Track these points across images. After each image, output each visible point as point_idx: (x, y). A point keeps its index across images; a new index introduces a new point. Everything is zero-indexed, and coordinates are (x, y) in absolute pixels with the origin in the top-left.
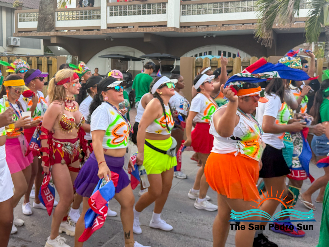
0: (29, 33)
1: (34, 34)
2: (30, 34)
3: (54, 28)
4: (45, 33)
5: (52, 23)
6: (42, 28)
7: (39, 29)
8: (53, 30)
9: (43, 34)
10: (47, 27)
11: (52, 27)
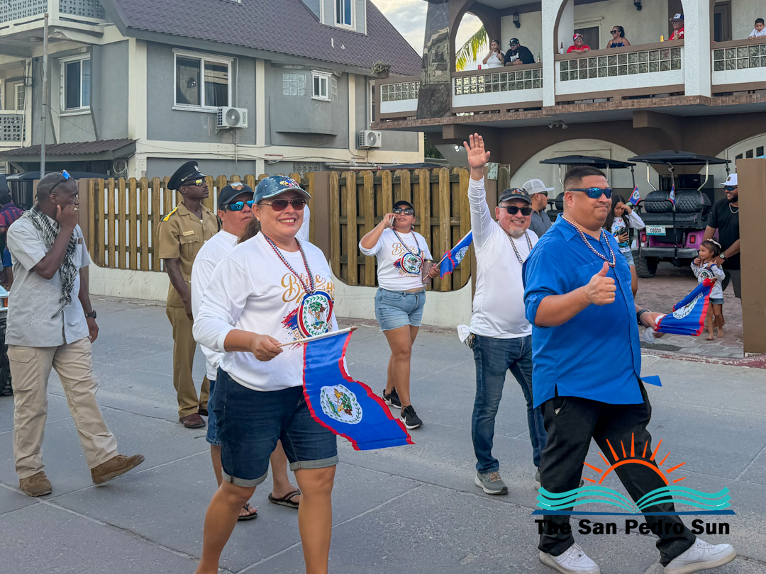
0: (401, 122)
1: (410, 123)
2: (403, 124)
3: (449, 110)
4: (432, 119)
5: (446, 100)
6: (427, 111)
7: (419, 114)
8: (448, 114)
9: (428, 122)
10: (435, 108)
11: (446, 108)
